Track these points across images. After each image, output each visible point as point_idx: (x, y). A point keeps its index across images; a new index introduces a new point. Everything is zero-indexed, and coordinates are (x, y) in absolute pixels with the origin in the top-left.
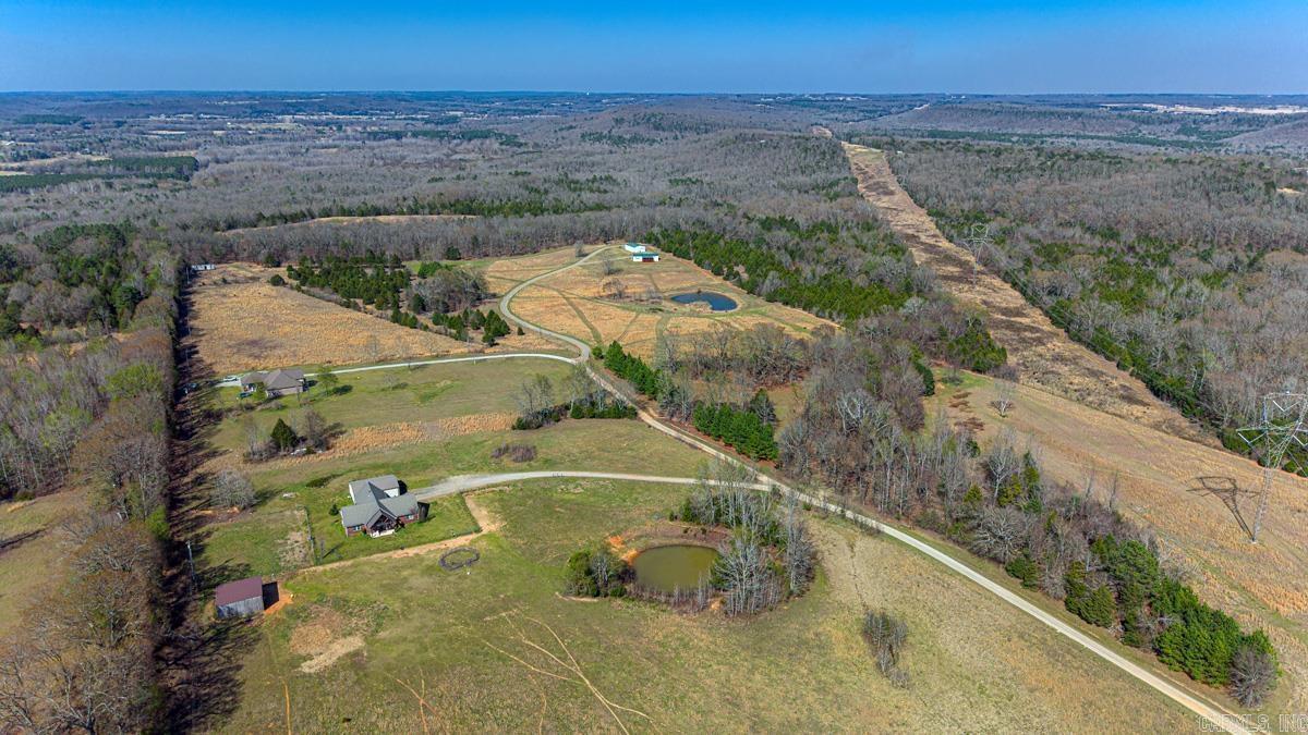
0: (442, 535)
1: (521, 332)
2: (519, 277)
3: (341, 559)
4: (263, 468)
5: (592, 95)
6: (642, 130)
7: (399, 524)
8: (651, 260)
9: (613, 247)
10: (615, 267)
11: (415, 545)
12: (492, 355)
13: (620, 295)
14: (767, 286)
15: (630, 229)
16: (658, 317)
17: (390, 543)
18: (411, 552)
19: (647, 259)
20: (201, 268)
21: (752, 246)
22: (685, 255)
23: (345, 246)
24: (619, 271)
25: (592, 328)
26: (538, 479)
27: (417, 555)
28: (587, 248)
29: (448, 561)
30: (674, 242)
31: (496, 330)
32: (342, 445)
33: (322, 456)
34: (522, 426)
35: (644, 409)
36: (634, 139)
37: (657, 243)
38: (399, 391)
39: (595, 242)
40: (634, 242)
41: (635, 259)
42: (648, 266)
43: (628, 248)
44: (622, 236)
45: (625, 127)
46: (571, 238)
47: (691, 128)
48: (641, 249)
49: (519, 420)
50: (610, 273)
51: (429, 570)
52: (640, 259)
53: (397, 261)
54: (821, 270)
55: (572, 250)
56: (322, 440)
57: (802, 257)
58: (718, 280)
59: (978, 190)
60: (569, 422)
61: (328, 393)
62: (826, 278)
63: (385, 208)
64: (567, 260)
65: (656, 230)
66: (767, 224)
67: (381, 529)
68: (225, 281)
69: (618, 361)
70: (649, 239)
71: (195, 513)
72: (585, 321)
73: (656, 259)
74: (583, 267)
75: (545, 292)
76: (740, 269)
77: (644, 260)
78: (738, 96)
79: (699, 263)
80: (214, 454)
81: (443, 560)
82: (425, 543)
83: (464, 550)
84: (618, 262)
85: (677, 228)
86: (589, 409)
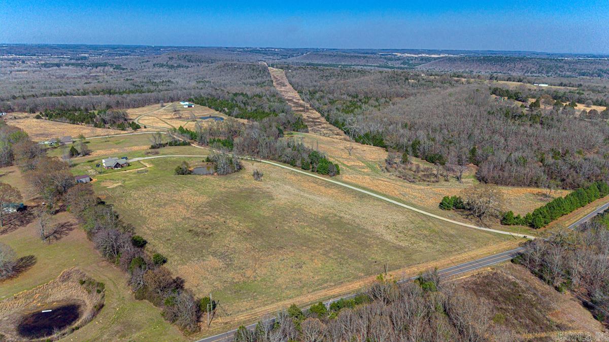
1: (145, 127)
2: (139, 113)
3: (107, 173)
5: (155, 47)
6: (182, 62)
7: (122, 166)
8: (191, 107)
9: (176, 103)
10: (177, 109)
12: (136, 133)
13: (180, 118)
14: (234, 113)
15: (182, 97)
16: (196, 122)
17: (121, 170)
18: (128, 171)
19: (190, 106)
21: (230, 101)
22: (205, 105)
24: (179, 110)
25: (172, 126)
26: (161, 157)
27: (130, 171)
28: (165, 104)
30: (200, 101)
31: (136, 127)
32: (94, 154)
33: (88, 157)
34: (153, 148)
35: (193, 143)
36: (179, 66)
37: (193, 101)
39: (168, 102)
40: (184, 101)
41: (185, 107)
42: (190, 108)
43: (182, 103)
44: (179, 100)
45: (174, 61)
46: (157, 101)
47: (205, 62)
48: (187, 103)
49: (152, 146)
50: (175, 111)
51: (135, 174)
52: (187, 106)
53: (87, 110)
54: (254, 108)
55: (159, 105)
57: (248, 104)
58: (217, 113)
59: (315, 83)
60: (168, 147)
62: (256, 110)
64: (157, 108)
65: (192, 97)
66: (235, 95)
67: (117, 167)
69: (182, 131)
70: (189, 101)
72: (170, 125)
73: (193, 106)
74: (165, 110)
75: (151, 118)
76: (226, 109)
78: (227, 48)
79: (210, 107)
81: (138, 172)
83: (143, 170)
84: (178, 108)
85: (201, 96)
86: (174, 143)
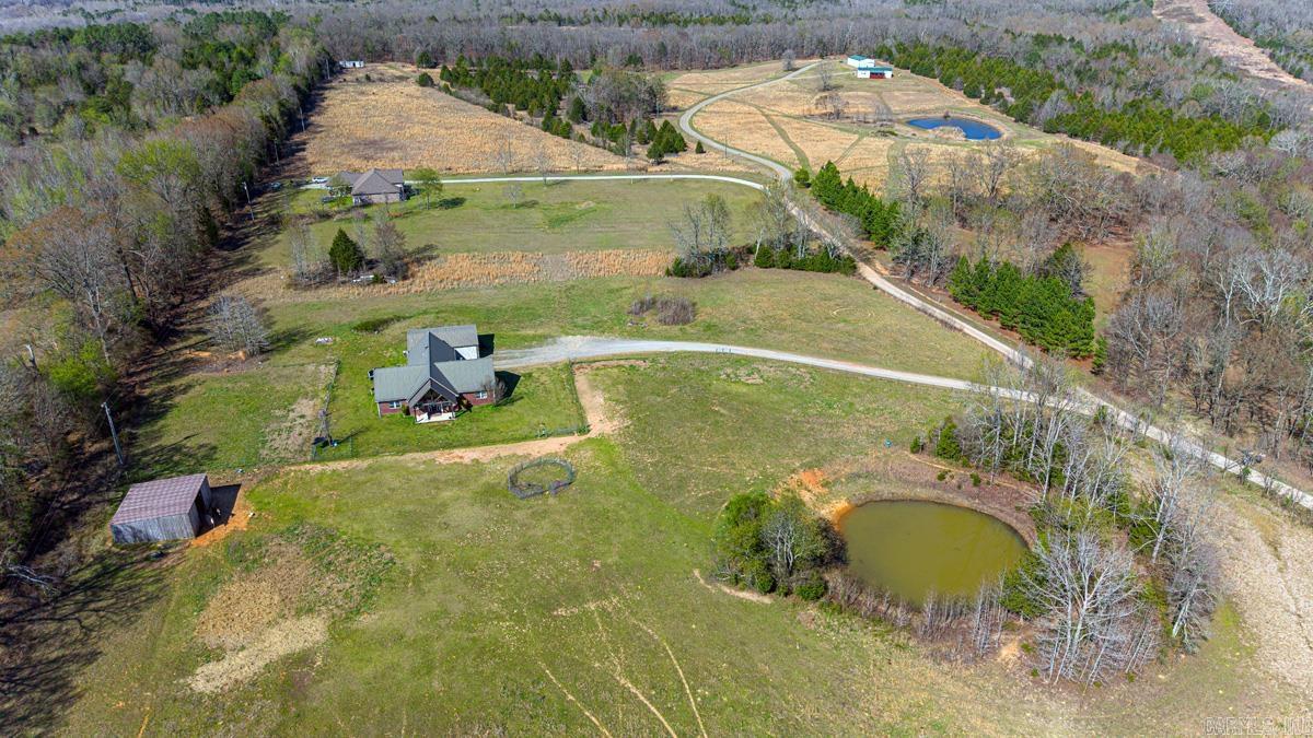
0: (526, 430)
1: (700, 150)
2: (710, 89)
3: (355, 455)
4: (310, 296)
7: (462, 404)
8: (882, 76)
9: (833, 62)
10: (832, 83)
11: (476, 445)
12: (658, 174)
13: (838, 115)
14: (1047, 111)
15: (855, 42)
16: (890, 141)
17: (441, 435)
18: (468, 455)
19: (877, 75)
20: (349, 65)
21: (1022, 64)
22: (927, 72)
23: (511, 48)
24: (837, 87)
25: (799, 152)
26: (692, 355)
27: (477, 461)
28: (798, 63)
29: (522, 481)
30: (913, 58)
31: (668, 144)
32: (425, 275)
33: (395, 286)
34: (682, 271)
35: (867, 261)
37: (890, 58)
38: (522, 210)
39: (811, 56)
40: (861, 55)
41: (860, 74)
42: (877, 82)
43: (852, 62)
44: (844, 50)
46: (776, 50)
48: (869, 63)
49: (678, 262)
50: (826, 89)
51: (488, 493)
52: (867, 74)
53: (568, 68)
54: (1124, 96)
55: (780, 64)
56: (400, 268)
57: (1094, 78)
58: (973, 104)
60: (750, 271)
61: (432, 206)
62: (1133, 105)
63: (570, 18)
64: (772, 74)
65: (889, 42)
66: (1041, 41)
67: (433, 411)
68: (368, 78)
69: (832, 190)
70: (877, 55)
71: (188, 354)
72: (791, 145)
73: (888, 74)
74: (791, 82)
75: (739, 107)
76: (1006, 91)
77: (873, 75)
79: (947, 82)
80: (255, 272)
81: (513, 480)
82: (494, 442)
83: (554, 464)
84: (837, 77)
85: (917, 42)
86: (784, 255)
